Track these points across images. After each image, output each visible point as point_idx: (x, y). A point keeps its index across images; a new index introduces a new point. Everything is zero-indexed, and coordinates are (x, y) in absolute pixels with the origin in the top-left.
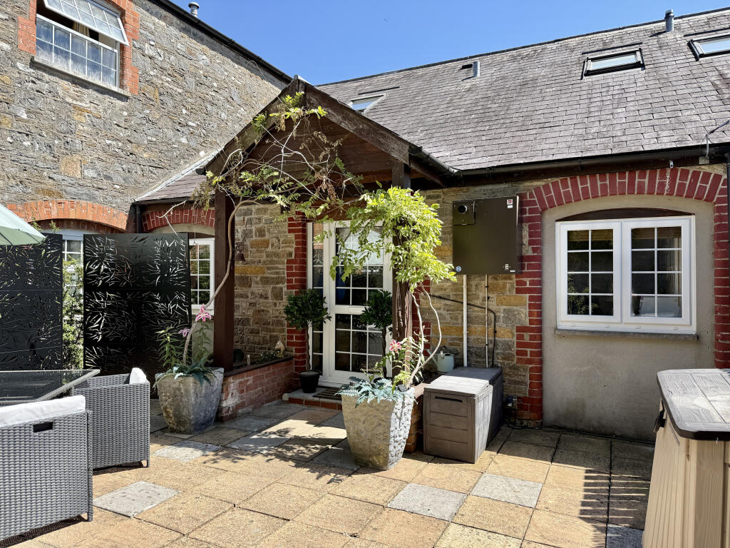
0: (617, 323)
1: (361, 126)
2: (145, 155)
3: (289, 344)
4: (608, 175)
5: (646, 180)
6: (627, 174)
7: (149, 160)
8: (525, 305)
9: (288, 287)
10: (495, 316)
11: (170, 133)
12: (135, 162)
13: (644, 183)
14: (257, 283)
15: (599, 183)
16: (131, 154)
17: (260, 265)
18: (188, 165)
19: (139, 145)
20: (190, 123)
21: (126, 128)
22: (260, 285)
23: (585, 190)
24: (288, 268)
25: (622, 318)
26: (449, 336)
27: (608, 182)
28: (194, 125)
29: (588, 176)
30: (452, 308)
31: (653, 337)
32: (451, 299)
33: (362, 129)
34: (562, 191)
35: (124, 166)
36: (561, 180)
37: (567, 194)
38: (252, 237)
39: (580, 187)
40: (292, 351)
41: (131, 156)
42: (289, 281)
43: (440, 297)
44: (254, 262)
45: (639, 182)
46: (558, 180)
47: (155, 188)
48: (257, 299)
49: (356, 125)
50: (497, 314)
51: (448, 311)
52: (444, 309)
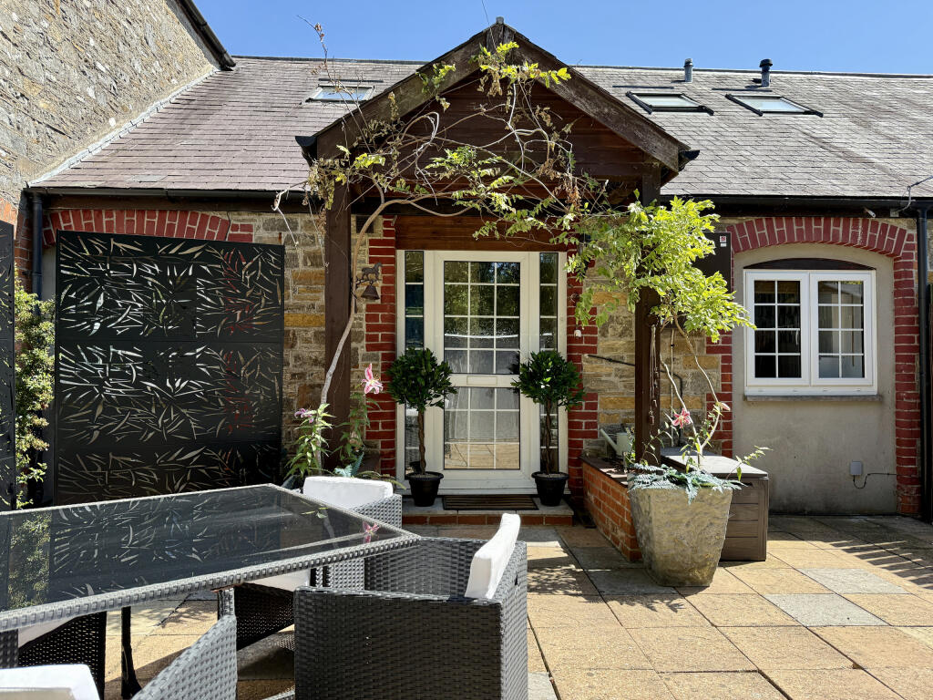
0: (806, 386)
1: (606, 110)
2: (42, 105)
3: (369, 435)
4: (803, 219)
5: (841, 229)
6: (822, 220)
7: (45, 113)
8: (717, 367)
9: (369, 348)
10: (681, 382)
11: (75, 75)
12: (27, 112)
13: (838, 231)
14: (307, 341)
15: (795, 227)
16: (22, 95)
17: (312, 312)
18: (95, 138)
19: (33, 82)
20: (99, 66)
21: (15, 45)
22: (314, 345)
23: (781, 233)
24: (368, 318)
25: (810, 380)
26: (621, 411)
27: (804, 227)
28: (103, 69)
29: (784, 218)
30: (626, 373)
31: (844, 400)
32: (625, 361)
33: (608, 114)
34: (757, 233)
35: (12, 116)
36: (756, 220)
37: (762, 236)
38: (297, 266)
39: (776, 230)
40: (376, 447)
41: (21, 99)
42: (369, 338)
43: (610, 360)
44: (301, 307)
45: (834, 230)
46: (753, 219)
47: (54, 168)
48: (306, 367)
49: (600, 107)
50: (684, 380)
51: (621, 377)
52: (616, 375)
